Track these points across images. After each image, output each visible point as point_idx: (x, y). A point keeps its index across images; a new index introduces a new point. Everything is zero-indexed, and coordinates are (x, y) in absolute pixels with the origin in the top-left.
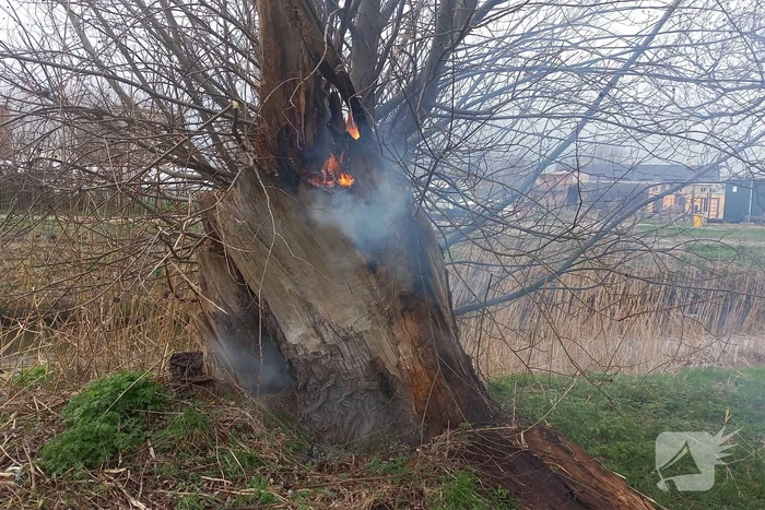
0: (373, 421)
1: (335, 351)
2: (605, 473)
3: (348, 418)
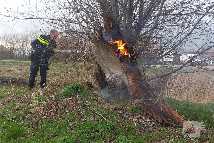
1: (114, 79)
2: (174, 110)
3: (117, 94)
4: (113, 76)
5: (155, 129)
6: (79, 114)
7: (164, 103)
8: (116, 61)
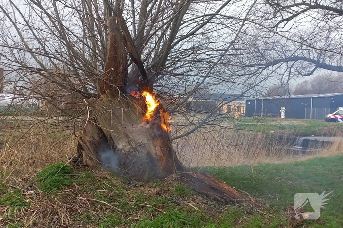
0: (148, 173)
1: (135, 150)
2: (220, 182)
4: (134, 145)
5: (219, 209)
7: (206, 175)
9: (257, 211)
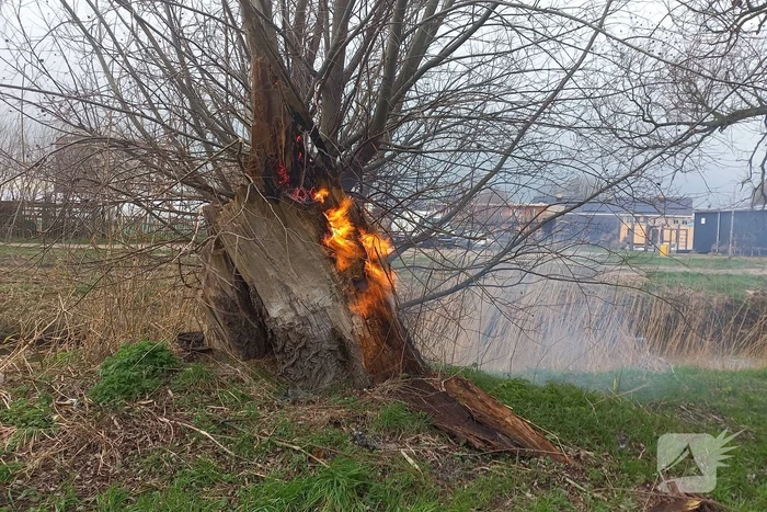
0: (333, 374)
1: (305, 321)
2: (498, 405)
3: (315, 371)
4: (301, 311)
5: (470, 469)
6: (218, 455)
7: (468, 388)
8: (313, 260)
9: (565, 482)
